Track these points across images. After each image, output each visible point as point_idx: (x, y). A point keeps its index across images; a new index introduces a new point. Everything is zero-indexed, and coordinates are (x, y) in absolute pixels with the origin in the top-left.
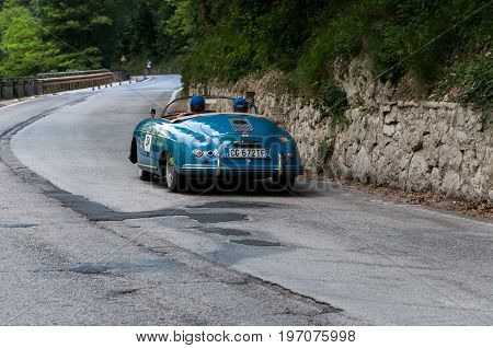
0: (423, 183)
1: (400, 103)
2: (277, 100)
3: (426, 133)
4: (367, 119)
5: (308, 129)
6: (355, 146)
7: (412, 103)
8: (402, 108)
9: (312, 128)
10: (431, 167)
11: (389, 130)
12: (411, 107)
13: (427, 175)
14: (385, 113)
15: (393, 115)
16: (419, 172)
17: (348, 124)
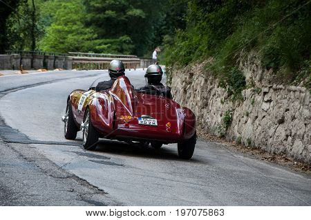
0: (282, 148)
1: (274, 86)
2: (206, 81)
3: (287, 110)
4: (255, 97)
5: (220, 104)
6: (245, 117)
7: (281, 86)
8: (275, 90)
9: (222, 103)
10: (287, 136)
11: (265, 106)
12: (281, 89)
13: (285, 142)
14: (265, 93)
15: (270, 95)
16: (279, 140)
17: (243, 100)
